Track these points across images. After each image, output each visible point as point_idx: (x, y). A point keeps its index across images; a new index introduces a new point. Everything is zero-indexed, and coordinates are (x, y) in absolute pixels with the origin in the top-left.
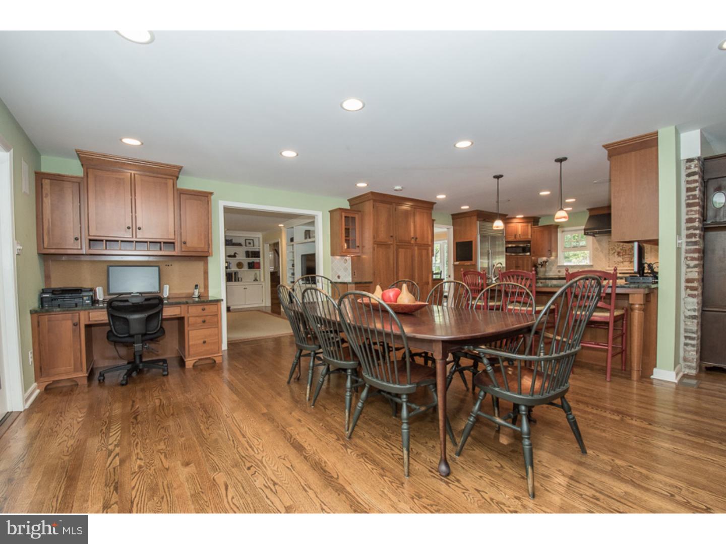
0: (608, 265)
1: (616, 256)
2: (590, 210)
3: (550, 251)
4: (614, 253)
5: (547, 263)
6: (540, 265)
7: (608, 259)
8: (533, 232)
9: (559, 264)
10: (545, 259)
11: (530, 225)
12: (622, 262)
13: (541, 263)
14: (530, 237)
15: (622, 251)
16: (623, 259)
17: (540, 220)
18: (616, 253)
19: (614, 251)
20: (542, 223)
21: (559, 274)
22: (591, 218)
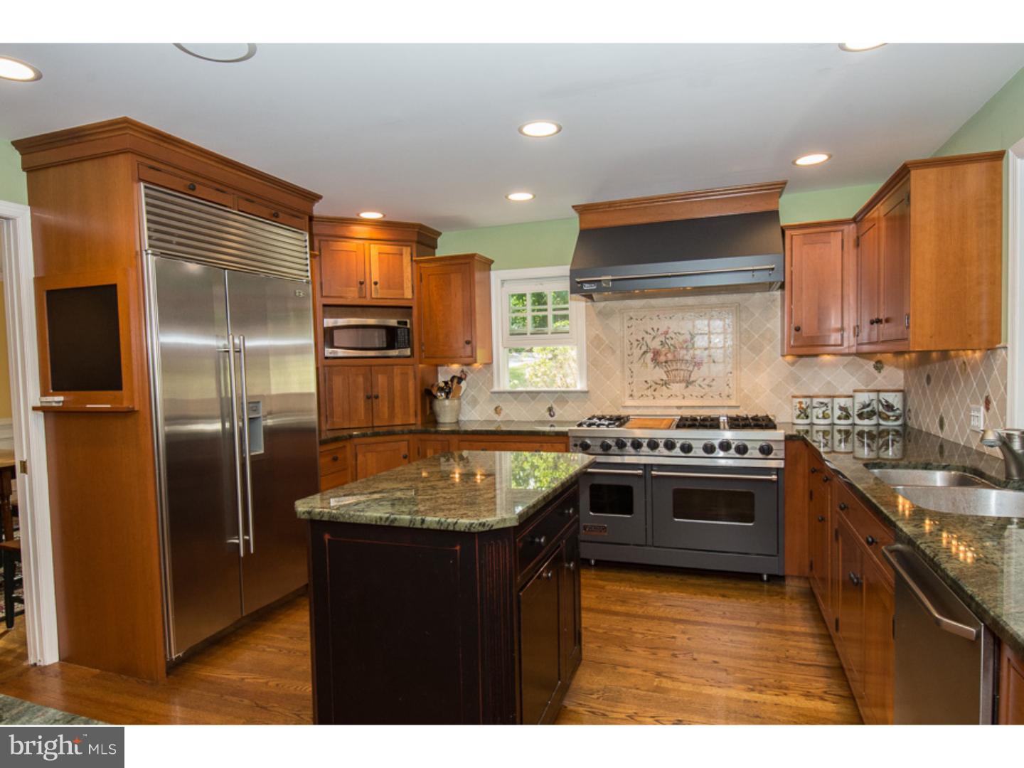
0: (628, 393)
1: (651, 365)
2: (583, 210)
3: (468, 343)
4: (645, 353)
5: (463, 384)
6: (441, 389)
7: (628, 373)
8: (419, 279)
9: (496, 389)
10: (455, 368)
11: (406, 251)
12: (666, 384)
13: (446, 383)
14: (408, 294)
15: (664, 350)
16: (667, 372)
17: (439, 240)
18: (650, 355)
19: (644, 348)
20: (445, 248)
21: (498, 418)
22: (586, 235)
